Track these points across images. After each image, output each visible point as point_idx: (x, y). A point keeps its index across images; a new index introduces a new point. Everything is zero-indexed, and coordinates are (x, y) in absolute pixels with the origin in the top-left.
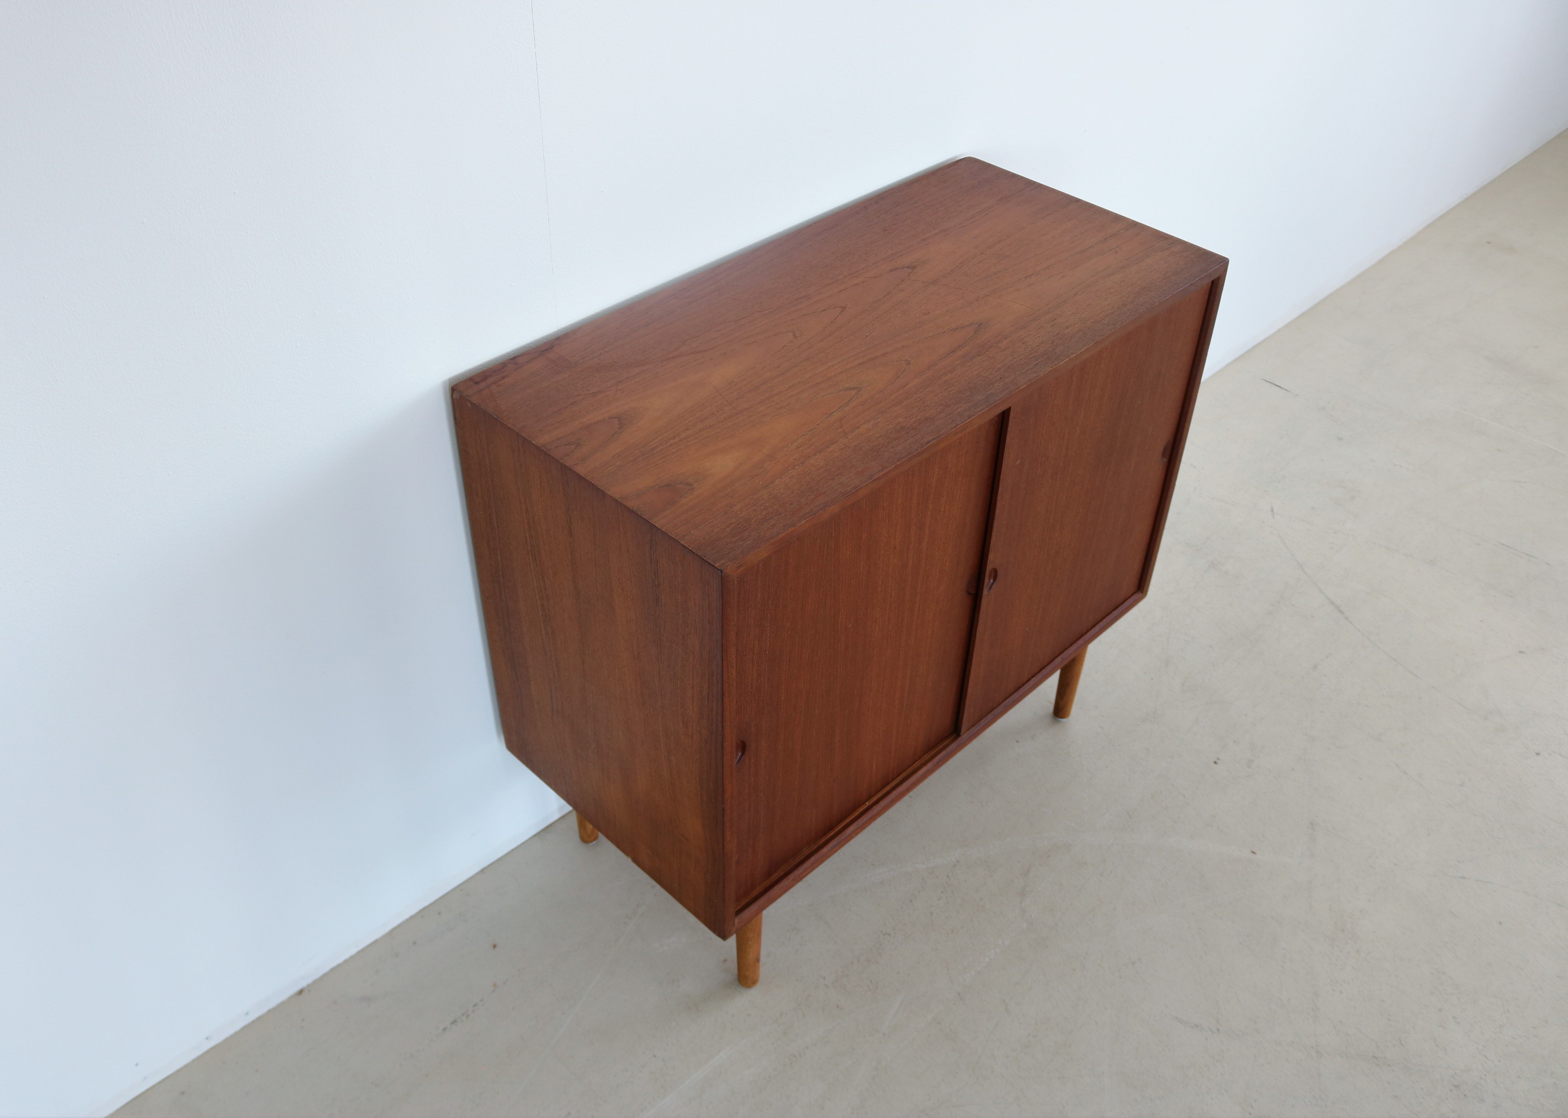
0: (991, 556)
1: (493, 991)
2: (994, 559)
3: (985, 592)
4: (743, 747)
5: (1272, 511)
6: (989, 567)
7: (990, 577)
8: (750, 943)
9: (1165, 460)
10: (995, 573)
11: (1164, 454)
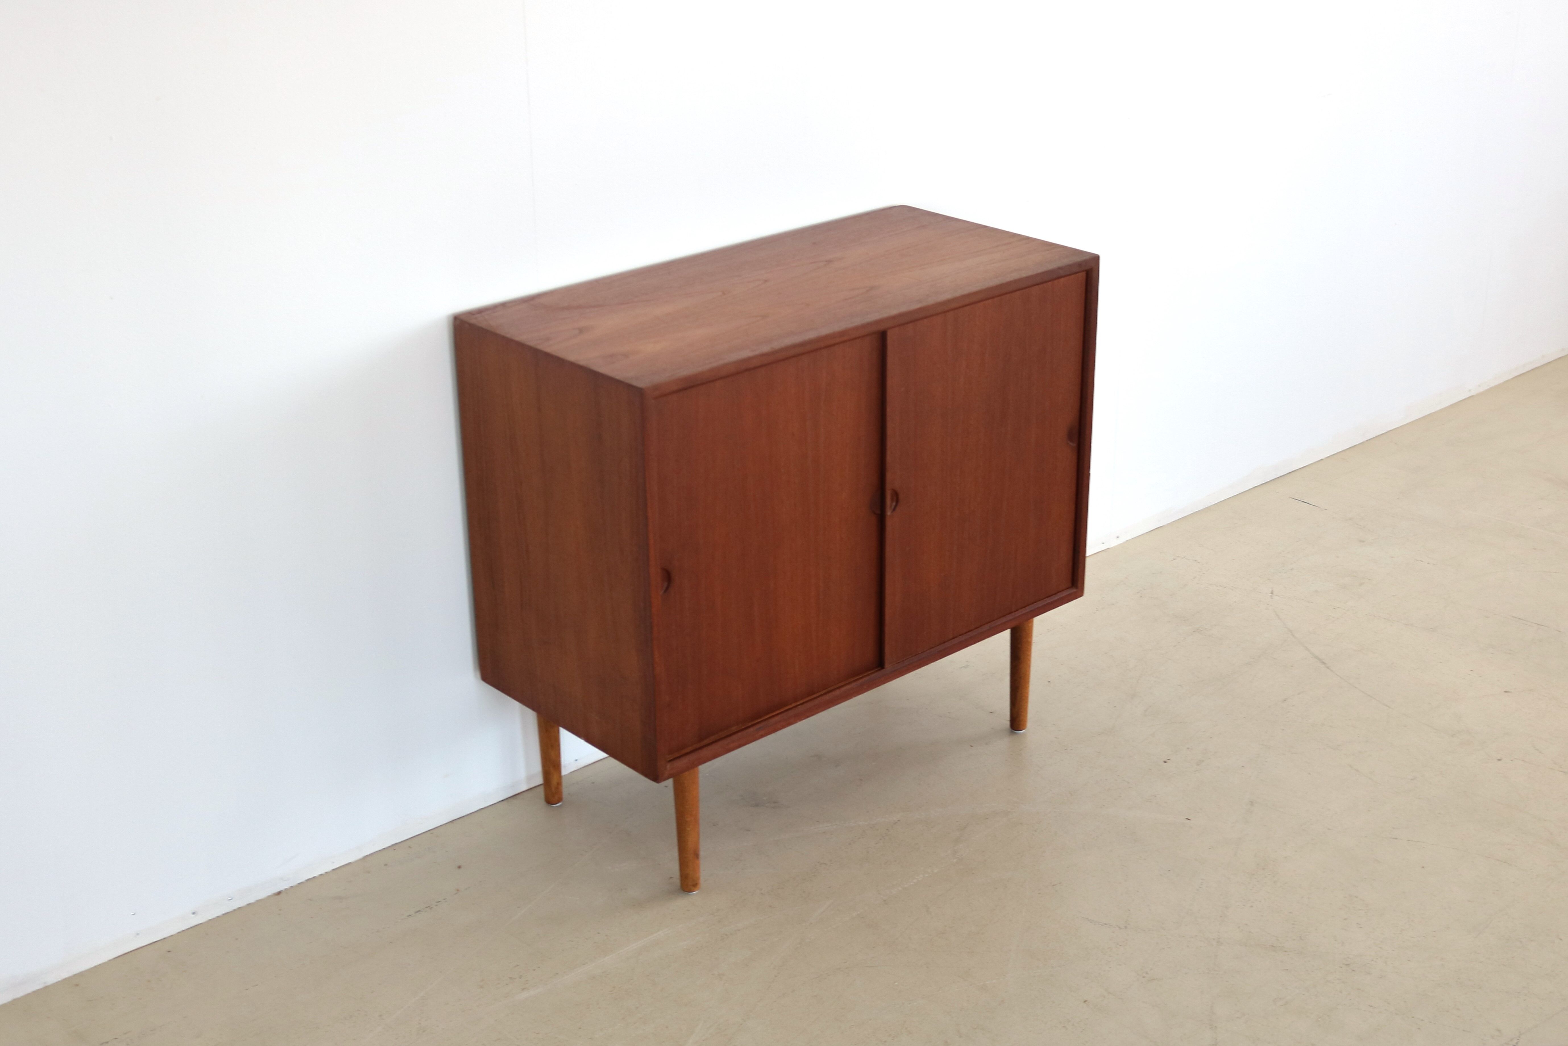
0: (889, 476)
1: (455, 894)
2: (893, 480)
3: (889, 513)
4: (668, 576)
5: (1272, 593)
6: (889, 487)
7: (892, 500)
8: (688, 829)
9: (1074, 445)
10: (896, 495)
11: (1070, 436)
